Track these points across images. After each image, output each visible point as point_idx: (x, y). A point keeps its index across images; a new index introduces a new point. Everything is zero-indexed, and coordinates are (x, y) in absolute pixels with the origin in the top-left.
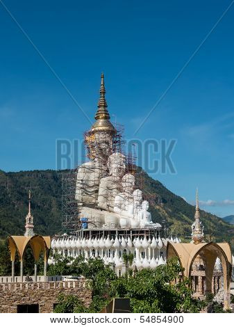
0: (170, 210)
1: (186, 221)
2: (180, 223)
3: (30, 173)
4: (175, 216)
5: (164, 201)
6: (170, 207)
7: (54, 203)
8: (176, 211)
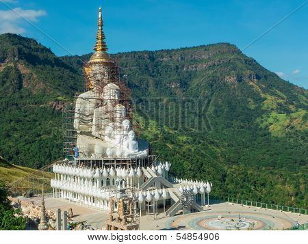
0: (264, 86)
1: (279, 96)
2: (273, 98)
3: (127, 54)
4: (268, 92)
5: (258, 78)
6: (263, 83)
7: (151, 82)
8: (270, 86)
